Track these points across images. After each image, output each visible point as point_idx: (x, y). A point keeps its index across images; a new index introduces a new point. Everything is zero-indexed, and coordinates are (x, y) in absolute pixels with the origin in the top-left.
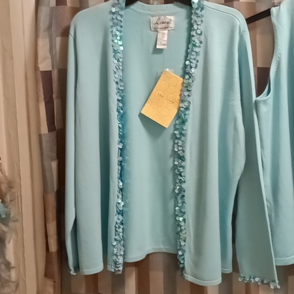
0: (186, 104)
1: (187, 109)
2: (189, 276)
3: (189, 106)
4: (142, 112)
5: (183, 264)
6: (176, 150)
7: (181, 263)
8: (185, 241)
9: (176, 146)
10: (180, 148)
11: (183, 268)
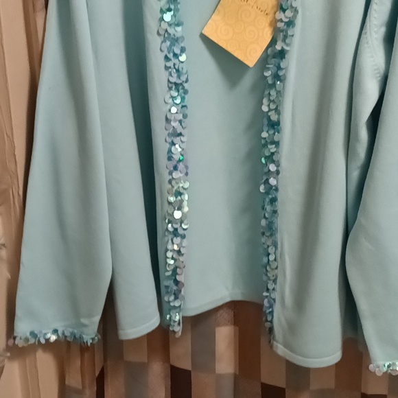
0: (289, 13)
1: (290, 23)
2: (279, 345)
3: (295, 16)
4: (203, 32)
5: (271, 322)
6: (265, 108)
7: (267, 321)
8: (275, 281)
9: (265, 101)
10: (273, 106)
11: (271, 330)
